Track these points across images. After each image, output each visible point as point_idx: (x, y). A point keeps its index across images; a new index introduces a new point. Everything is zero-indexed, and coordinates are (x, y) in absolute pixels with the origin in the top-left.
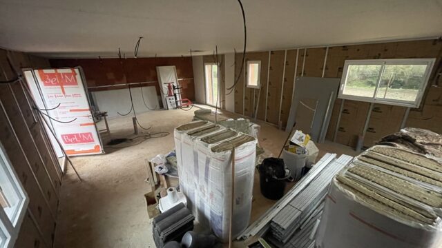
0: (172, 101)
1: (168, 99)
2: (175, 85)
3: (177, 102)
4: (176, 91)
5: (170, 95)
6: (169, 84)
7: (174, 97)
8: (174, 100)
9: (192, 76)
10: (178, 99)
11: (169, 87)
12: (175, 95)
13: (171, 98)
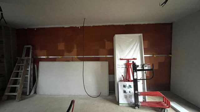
0: (127, 90)
1: (120, 85)
2: (138, 62)
3: (136, 96)
4: (139, 75)
5: (127, 79)
6: (128, 60)
7: (132, 84)
8: (132, 90)
9: (169, 52)
10: (140, 89)
11: (127, 65)
12: (135, 81)
13: (128, 84)
